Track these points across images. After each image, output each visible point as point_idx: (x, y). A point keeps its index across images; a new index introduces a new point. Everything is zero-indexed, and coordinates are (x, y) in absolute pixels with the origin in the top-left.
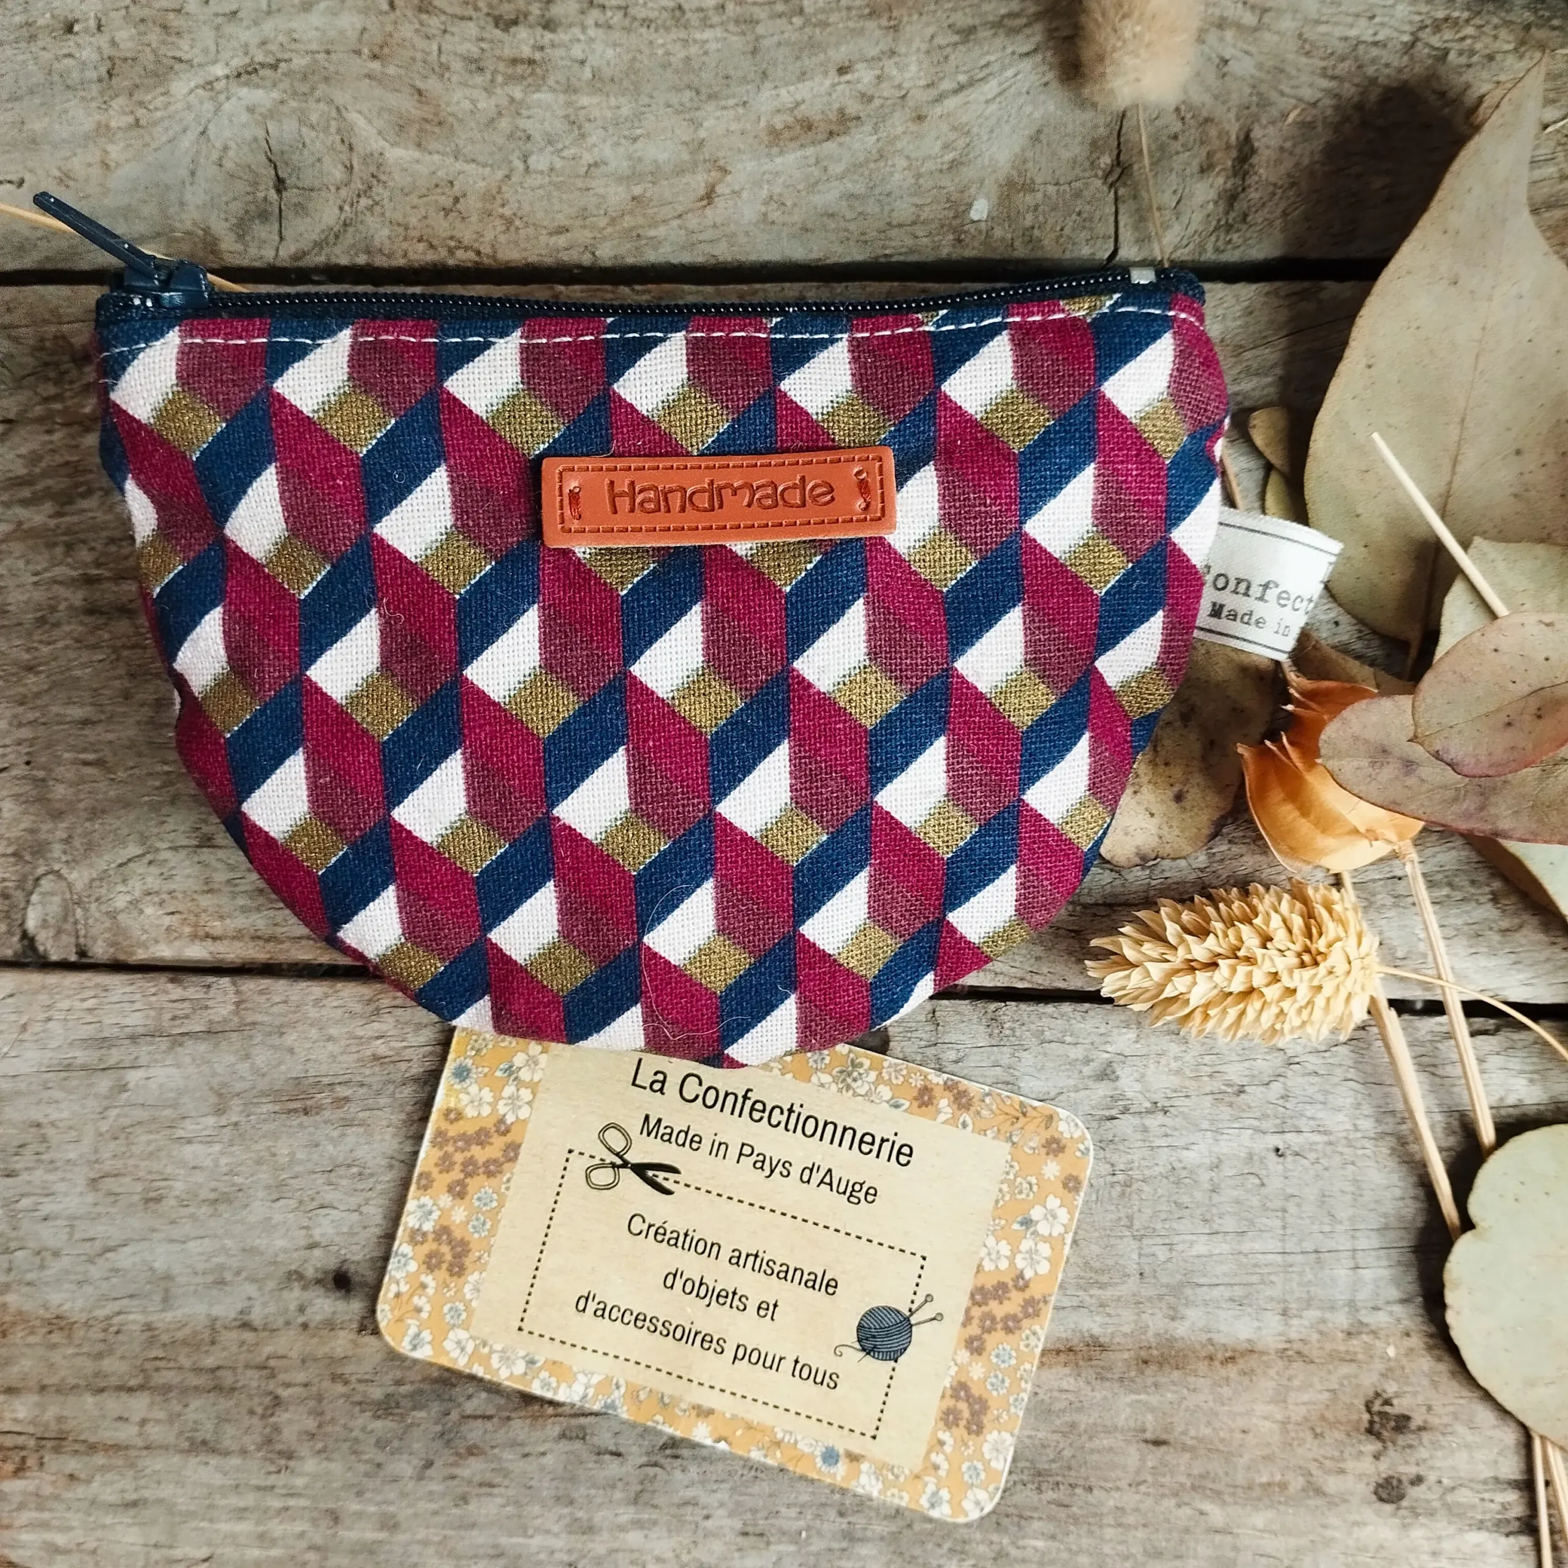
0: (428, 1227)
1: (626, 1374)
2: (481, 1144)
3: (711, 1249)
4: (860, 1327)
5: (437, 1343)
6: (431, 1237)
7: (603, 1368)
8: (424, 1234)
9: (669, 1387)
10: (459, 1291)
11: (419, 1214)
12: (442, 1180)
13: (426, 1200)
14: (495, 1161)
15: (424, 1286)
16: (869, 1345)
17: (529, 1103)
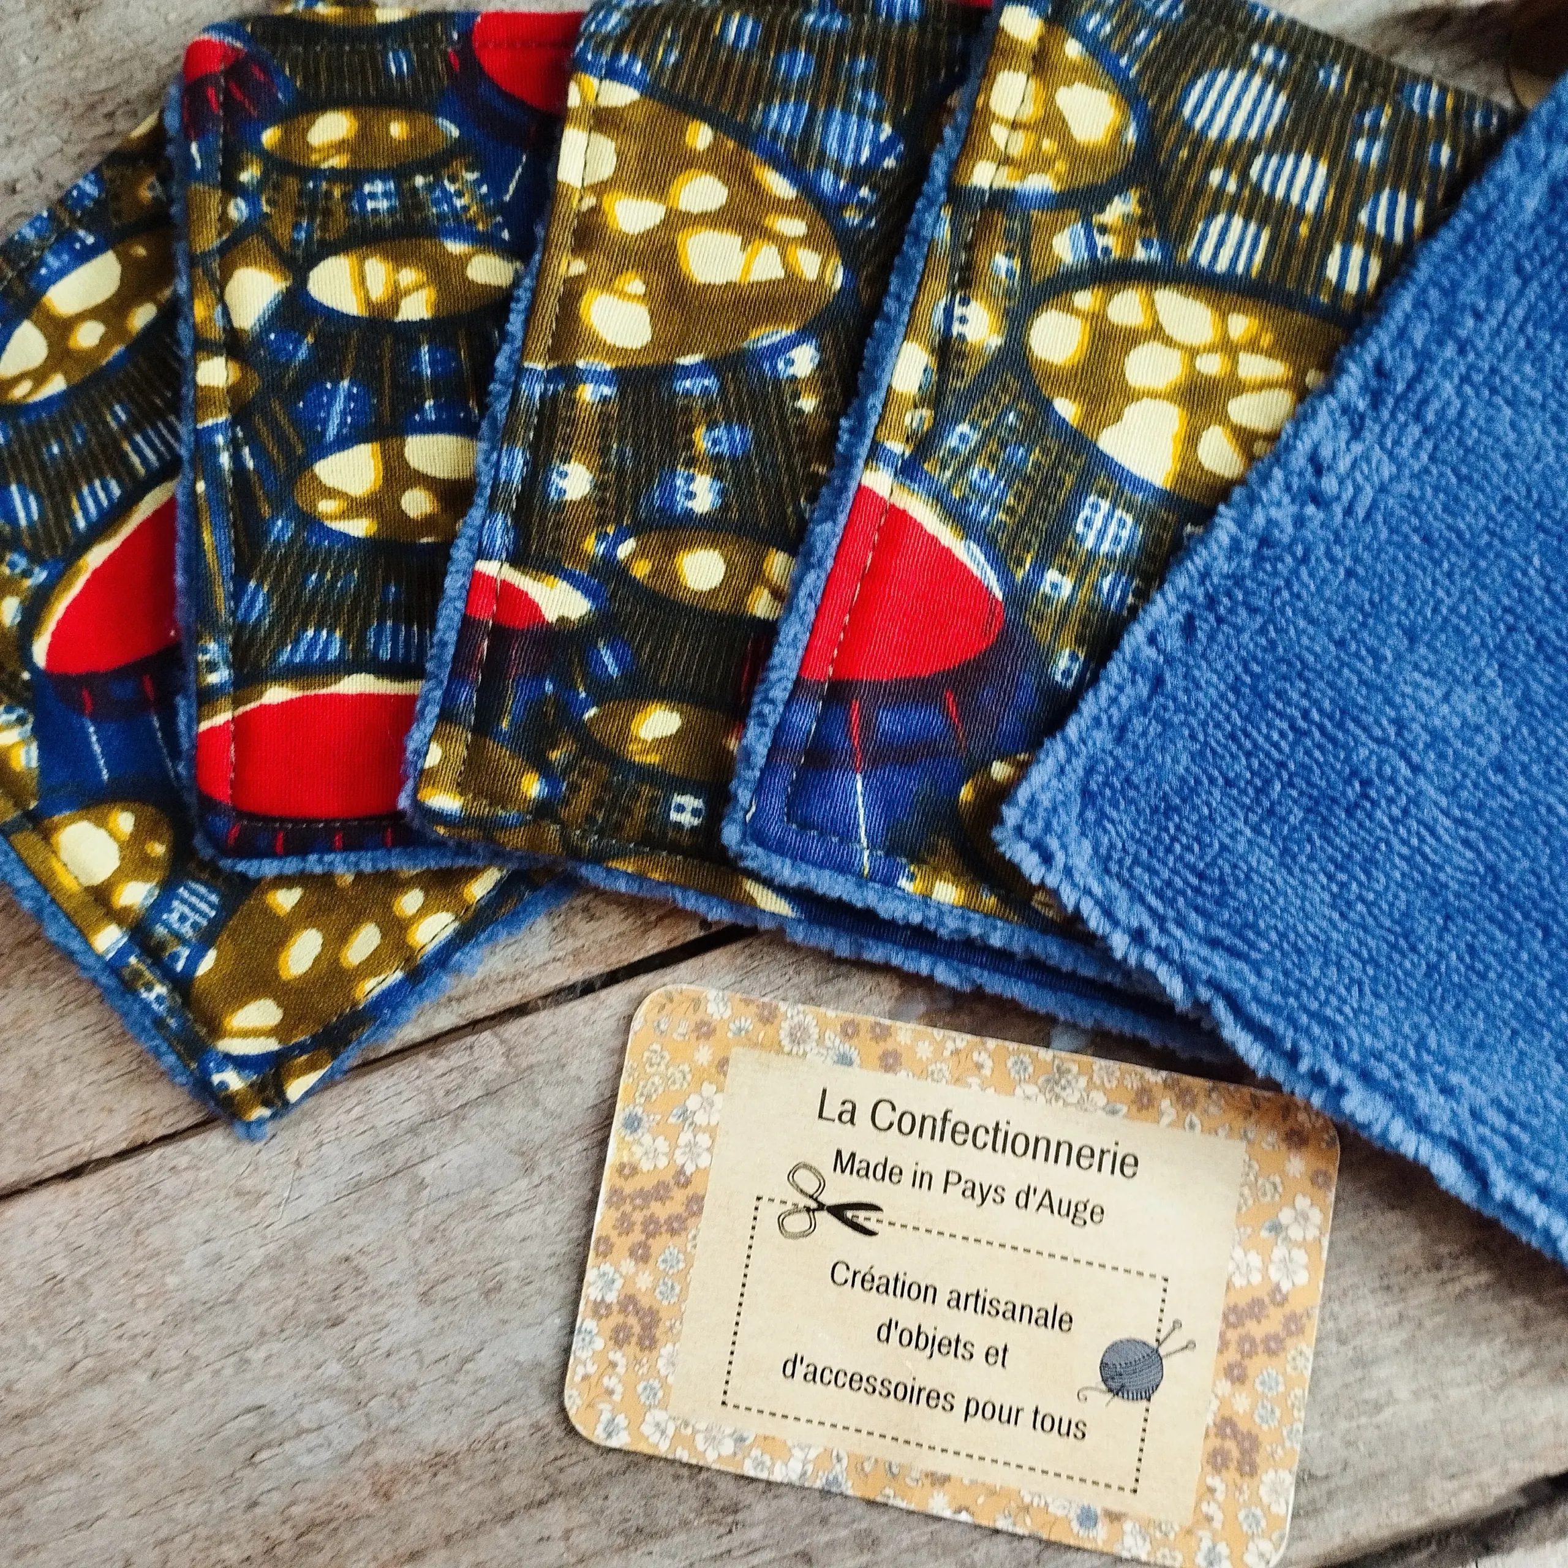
0: (612, 1297)
1: (847, 1444)
2: (661, 1199)
3: (927, 1293)
4: (1103, 1365)
5: (634, 1426)
6: (615, 1308)
7: (820, 1439)
8: (609, 1307)
9: (897, 1454)
10: (653, 1366)
11: (600, 1284)
12: (623, 1244)
13: (607, 1267)
14: (678, 1217)
15: (613, 1365)
16: (1115, 1385)
17: (709, 1150)
